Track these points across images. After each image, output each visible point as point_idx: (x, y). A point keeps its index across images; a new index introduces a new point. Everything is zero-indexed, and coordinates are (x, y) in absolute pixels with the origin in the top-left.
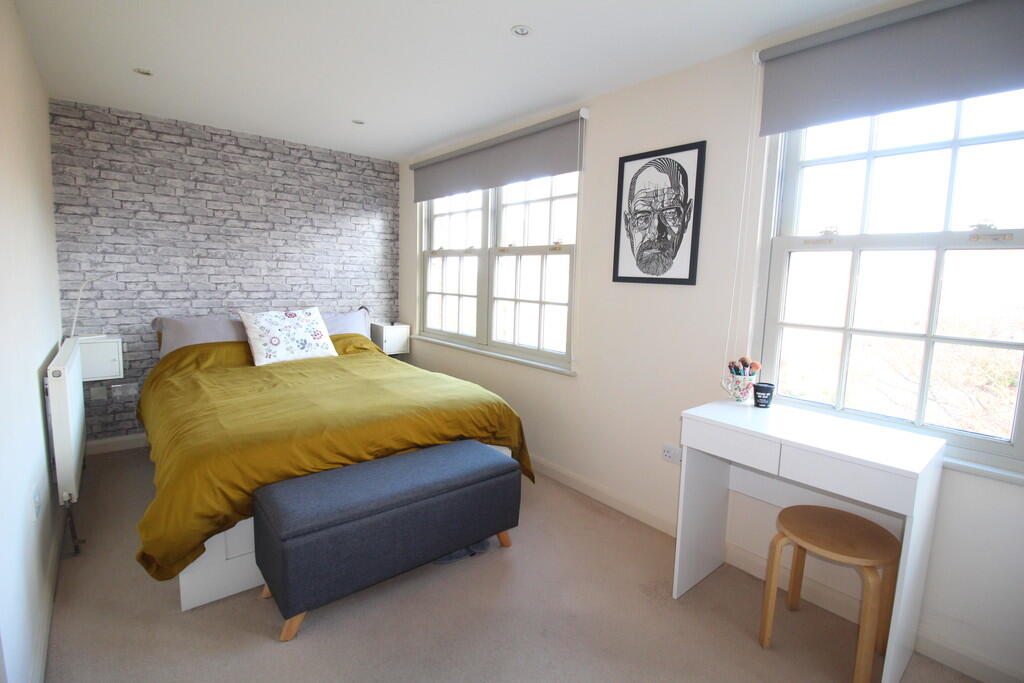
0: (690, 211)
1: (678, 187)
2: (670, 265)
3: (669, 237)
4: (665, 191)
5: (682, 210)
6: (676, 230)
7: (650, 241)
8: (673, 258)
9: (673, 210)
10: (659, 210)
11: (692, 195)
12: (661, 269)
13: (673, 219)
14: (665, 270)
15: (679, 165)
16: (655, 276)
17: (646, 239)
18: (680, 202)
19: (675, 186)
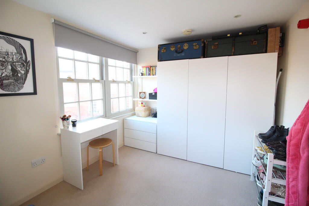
0: (29, 65)
1: (21, 54)
2: (22, 87)
3: (19, 75)
4: (14, 54)
5: (25, 64)
6: (23, 72)
7: (6, 76)
8: (24, 84)
9: (20, 63)
10: (11, 62)
11: (29, 58)
12: (17, 89)
13: (21, 67)
14: (19, 89)
15: (20, 44)
16: (13, 93)
17: (3, 75)
18: (23, 60)
19: (19, 53)
